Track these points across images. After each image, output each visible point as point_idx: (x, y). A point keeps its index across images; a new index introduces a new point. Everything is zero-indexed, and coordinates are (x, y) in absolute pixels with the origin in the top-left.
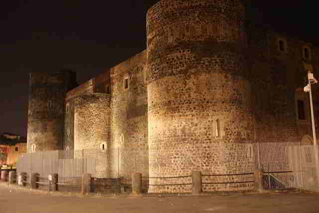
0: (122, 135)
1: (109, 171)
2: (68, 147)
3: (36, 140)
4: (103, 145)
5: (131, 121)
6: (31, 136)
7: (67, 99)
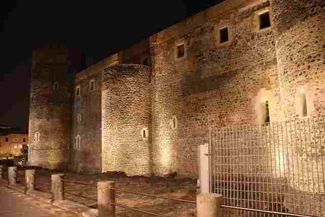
0: (174, 117)
1: (152, 164)
2: (78, 136)
3: (40, 127)
4: (144, 131)
5: (192, 98)
6: (33, 123)
7: (77, 81)
